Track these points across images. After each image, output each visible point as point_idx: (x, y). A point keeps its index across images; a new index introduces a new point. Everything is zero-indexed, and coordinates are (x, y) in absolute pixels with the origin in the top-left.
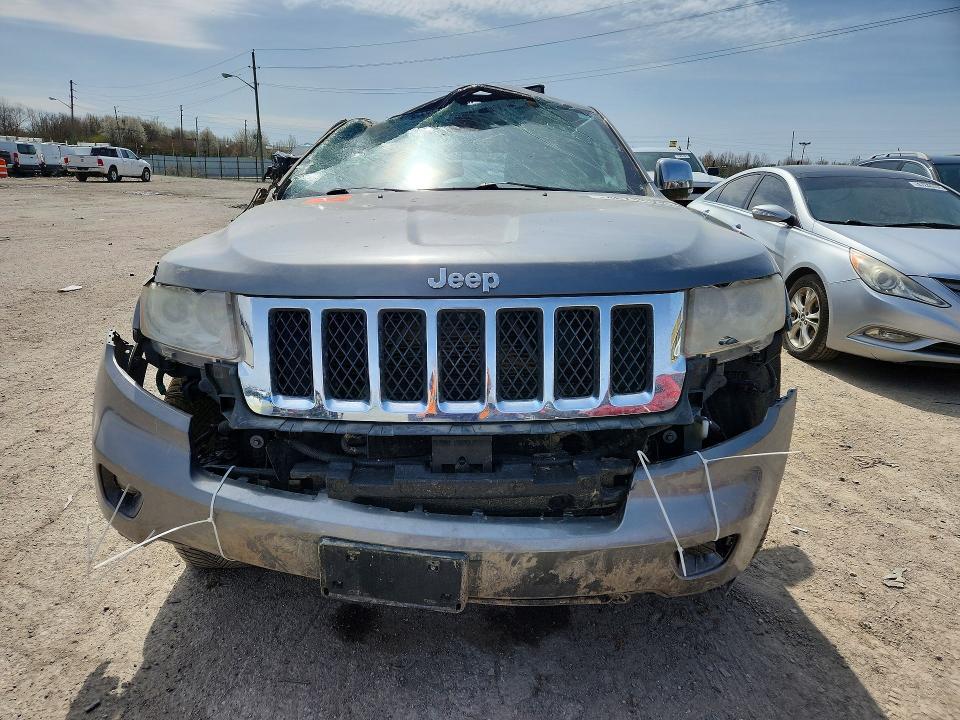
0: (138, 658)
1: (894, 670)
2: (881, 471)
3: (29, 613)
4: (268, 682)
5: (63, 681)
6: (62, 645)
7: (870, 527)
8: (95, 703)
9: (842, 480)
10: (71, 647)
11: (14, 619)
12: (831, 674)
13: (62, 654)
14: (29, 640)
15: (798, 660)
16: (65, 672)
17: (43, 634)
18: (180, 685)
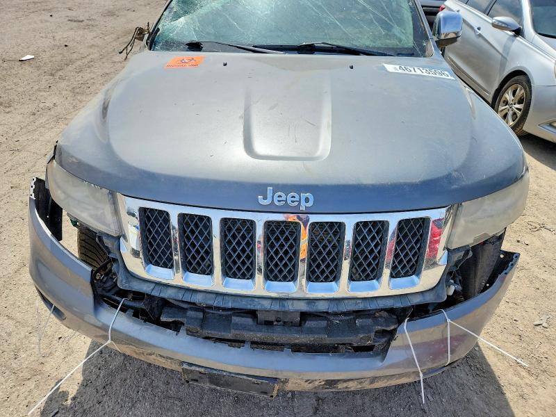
0: (80, 378)
1: (532, 396)
2: (544, 235)
3: (14, 340)
4: (157, 398)
5: (36, 393)
6: (35, 366)
7: (531, 282)
8: (55, 411)
9: (518, 241)
10: (40, 367)
11: (5, 344)
12: (494, 399)
13: (35, 372)
14: (15, 361)
15: (474, 387)
16: (37, 386)
17: (23, 356)
18: (105, 399)
